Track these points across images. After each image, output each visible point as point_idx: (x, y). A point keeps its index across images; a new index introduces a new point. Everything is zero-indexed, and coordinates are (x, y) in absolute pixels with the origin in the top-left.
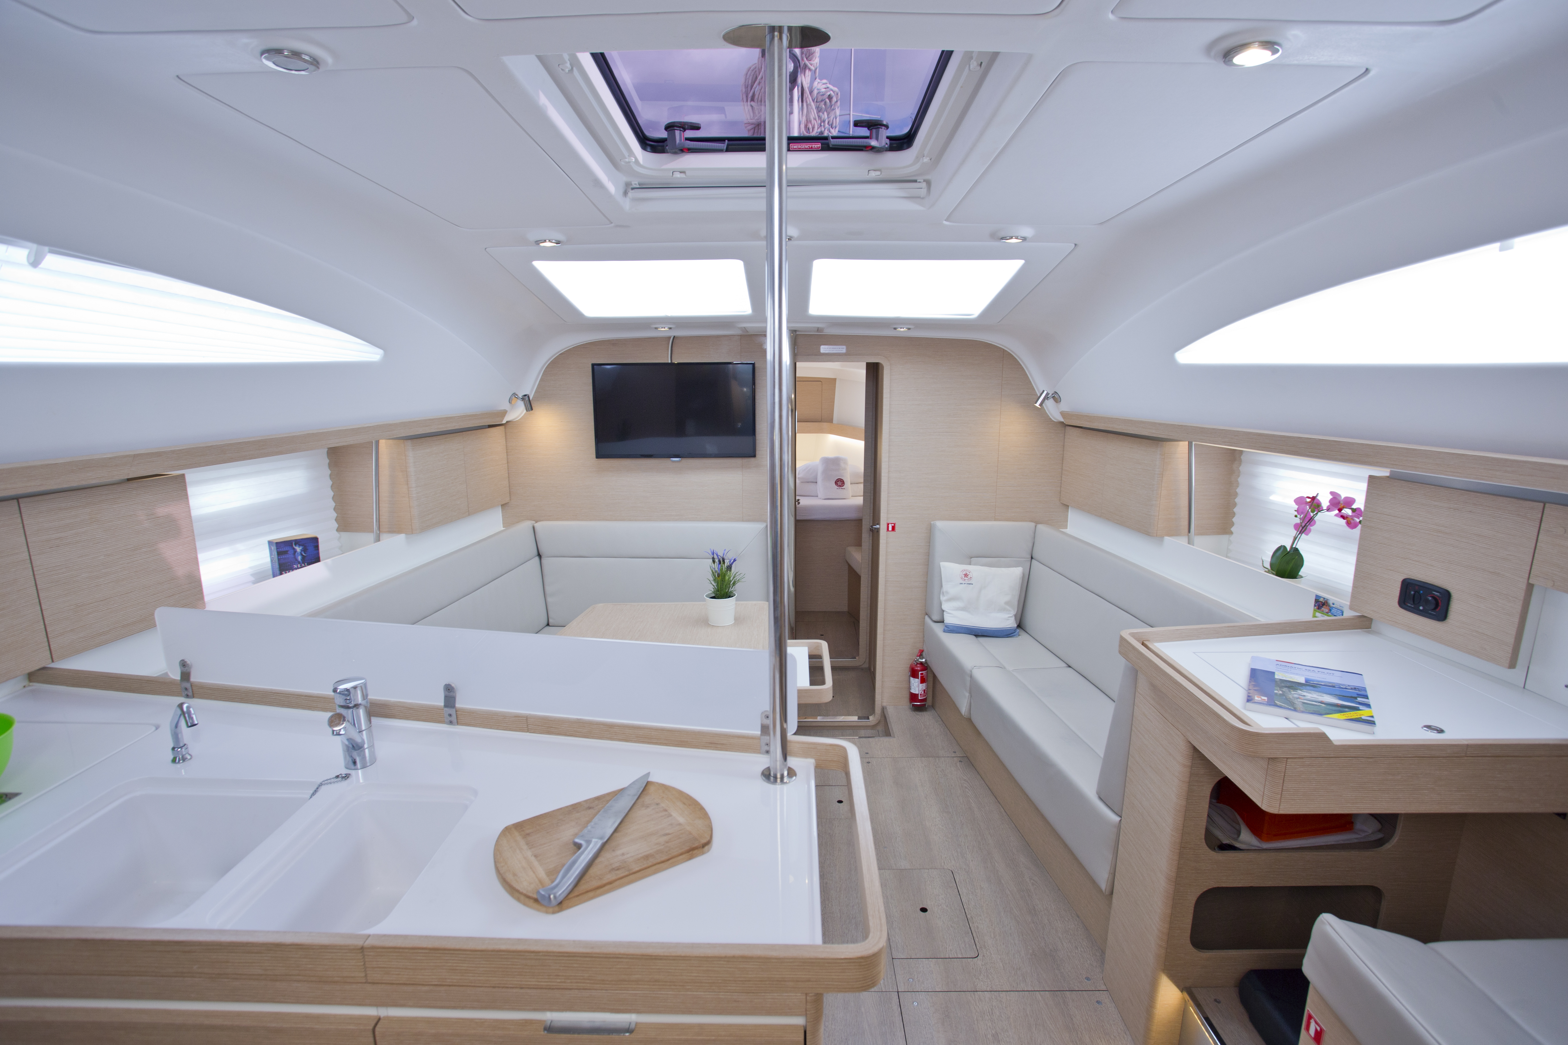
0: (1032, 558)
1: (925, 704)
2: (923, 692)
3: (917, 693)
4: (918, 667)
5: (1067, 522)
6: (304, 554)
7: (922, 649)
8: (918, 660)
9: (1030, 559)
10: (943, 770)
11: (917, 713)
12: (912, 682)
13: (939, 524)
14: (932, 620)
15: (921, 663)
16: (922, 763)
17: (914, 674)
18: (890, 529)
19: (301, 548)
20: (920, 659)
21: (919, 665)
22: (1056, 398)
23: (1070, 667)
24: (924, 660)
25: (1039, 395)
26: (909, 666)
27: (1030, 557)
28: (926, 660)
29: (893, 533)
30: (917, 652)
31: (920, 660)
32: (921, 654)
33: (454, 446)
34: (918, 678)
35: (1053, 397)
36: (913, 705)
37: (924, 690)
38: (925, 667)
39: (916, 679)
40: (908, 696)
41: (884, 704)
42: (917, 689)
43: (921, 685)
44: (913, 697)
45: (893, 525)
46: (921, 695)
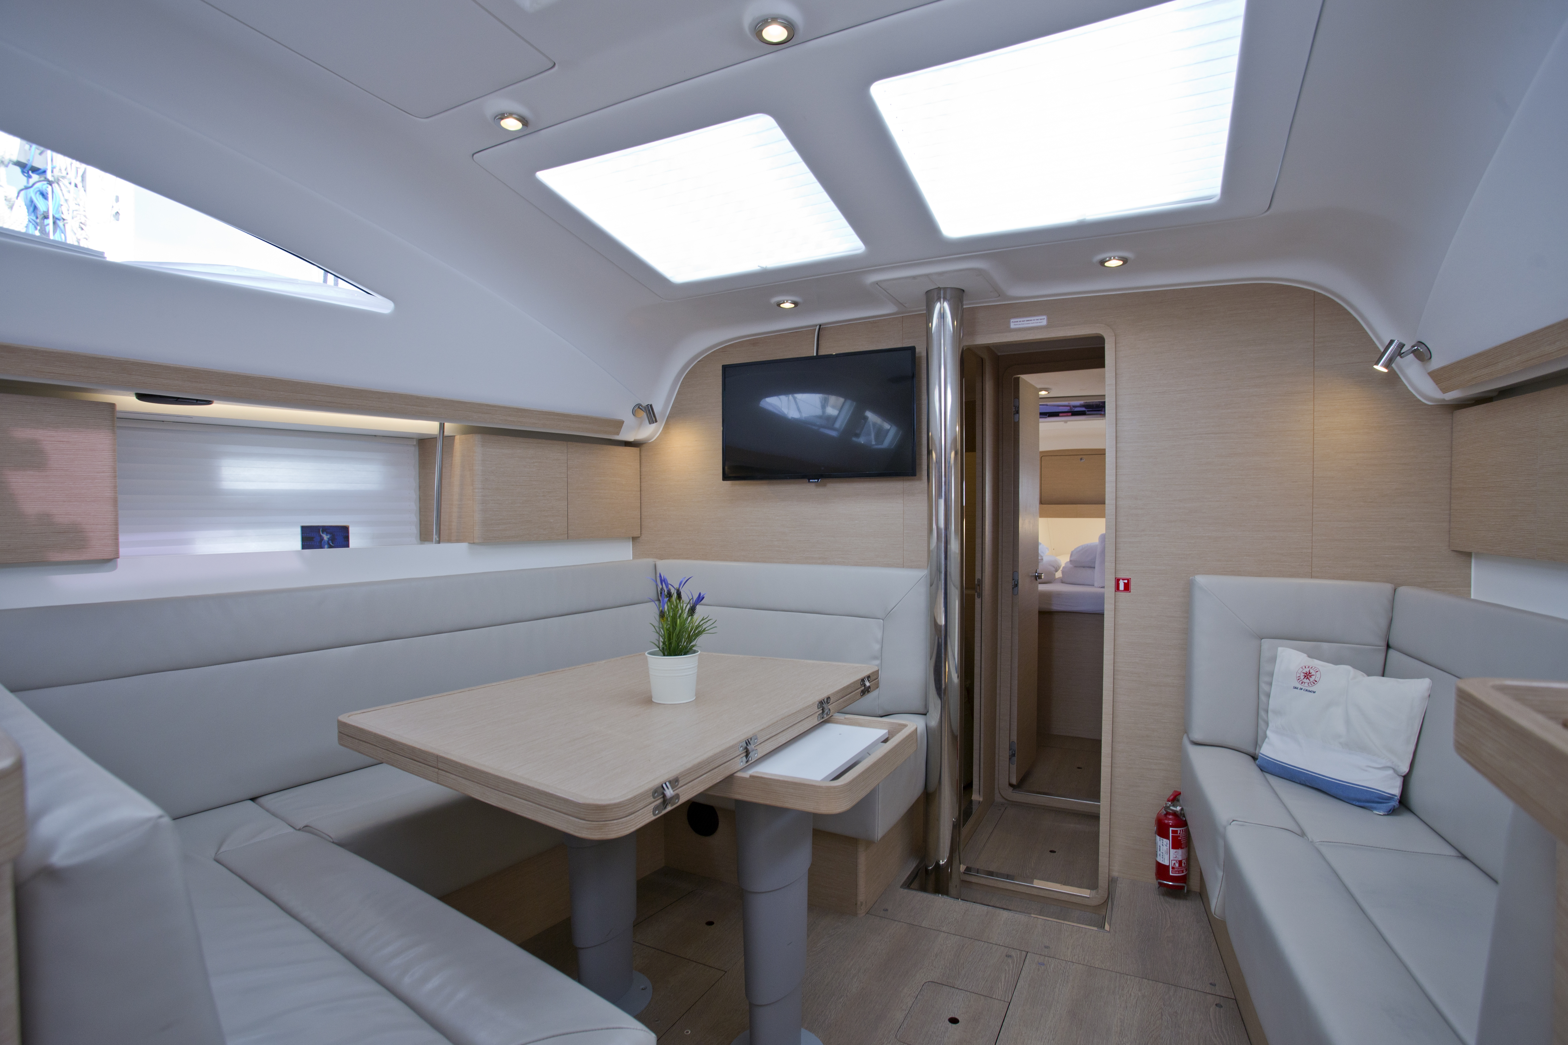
0: (1388, 646)
1: (1184, 887)
2: (1177, 865)
3: (1166, 863)
4: (1169, 819)
5: (1470, 586)
7: (1179, 790)
8: (1168, 807)
9: (1384, 648)
10: (1176, 1012)
11: (1168, 899)
12: (1159, 844)
13: (1201, 579)
14: (1189, 738)
15: (1175, 814)
17: (1162, 831)
18: (1122, 587)
19: (328, 537)
20: (1174, 806)
21: (1170, 817)
22: (1422, 353)
23: (1464, 857)
24: (1178, 808)
25: (1382, 350)
26: (1155, 816)
27: (1384, 644)
28: (1182, 809)
29: (1126, 594)
30: (1169, 793)
31: (1172, 808)
32: (1175, 798)
34: (1168, 838)
35: (1414, 352)
36: (1160, 884)
37: (1180, 862)
38: (1181, 821)
39: (1165, 840)
40: (1154, 867)
41: (1115, 874)
42: (1167, 857)
43: (1172, 850)
44: (1162, 870)
45: (1126, 581)
46: (1173, 868)
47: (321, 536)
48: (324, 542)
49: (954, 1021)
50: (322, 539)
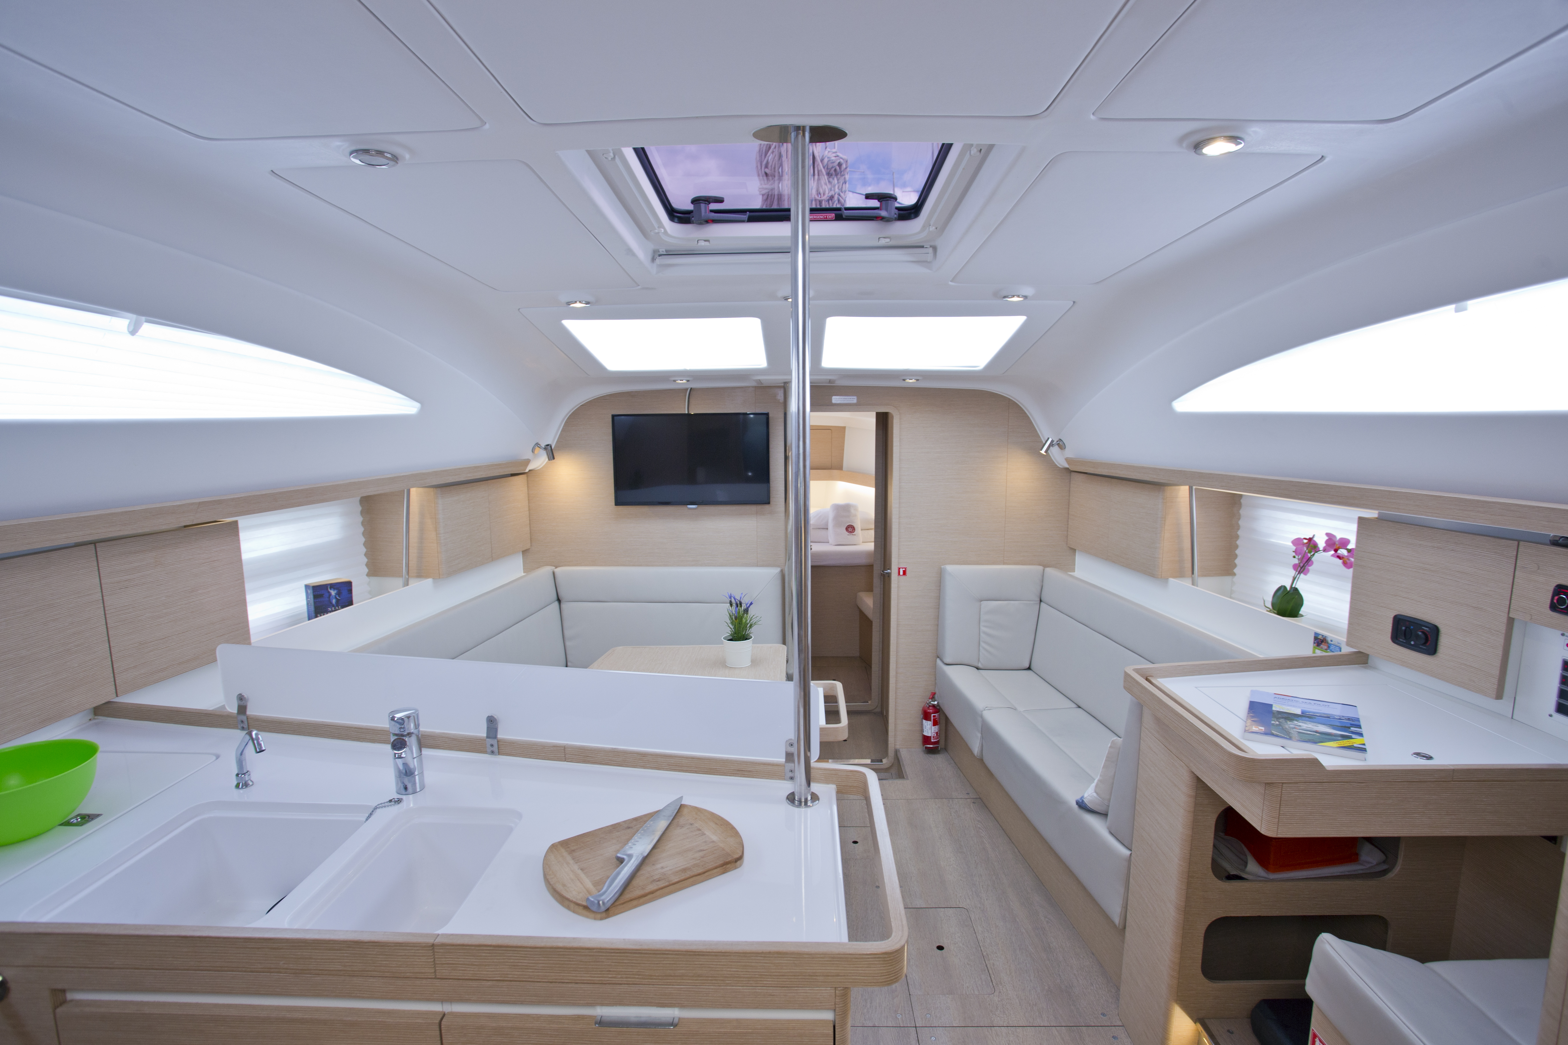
0: (1041, 601)
1: (938, 747)
2: (935, 735)
3: (929, 735)
4: (931, 709)
5: (1075, 565)
6: (338, 597)
7: (934, 692)
8: (930, 703)
9: (1039, 602)
10: (956, 811)
11: (930, 755)
12: (925, 725)
13: (949, 568)
14: (943, 662)
15: (934, 706)
16: (936, 805)
17: (926, 716)
18: (901, 573)
19: (335, 592)
20: (933, 701)
21: (931, 708)
22: (1061, 445)
23: (1079, 707)
24: (936, 703)
25: (1044, 442)
26: (921, 709)
27: (1039, 600)
28: (938, 703)
29: (904, 577)
30: (929, 694)
31: (932, 703)
32: (933, 696)
33: (479, 494)
34: (931, 721)
35: (1058, 444)
36: (926, 747)
37: (937, 733)
38: (937, 709)
39: (929, 722)
40: (920, 739)
41: (898, 747)
42: (930, 731)
43: (933, 727)
44: (926, 740)
45: (904, 569)
46: (933, 737)
47: (329, 592)
48: (332, 597)
49: (855, 842)
50: (330, 594)
